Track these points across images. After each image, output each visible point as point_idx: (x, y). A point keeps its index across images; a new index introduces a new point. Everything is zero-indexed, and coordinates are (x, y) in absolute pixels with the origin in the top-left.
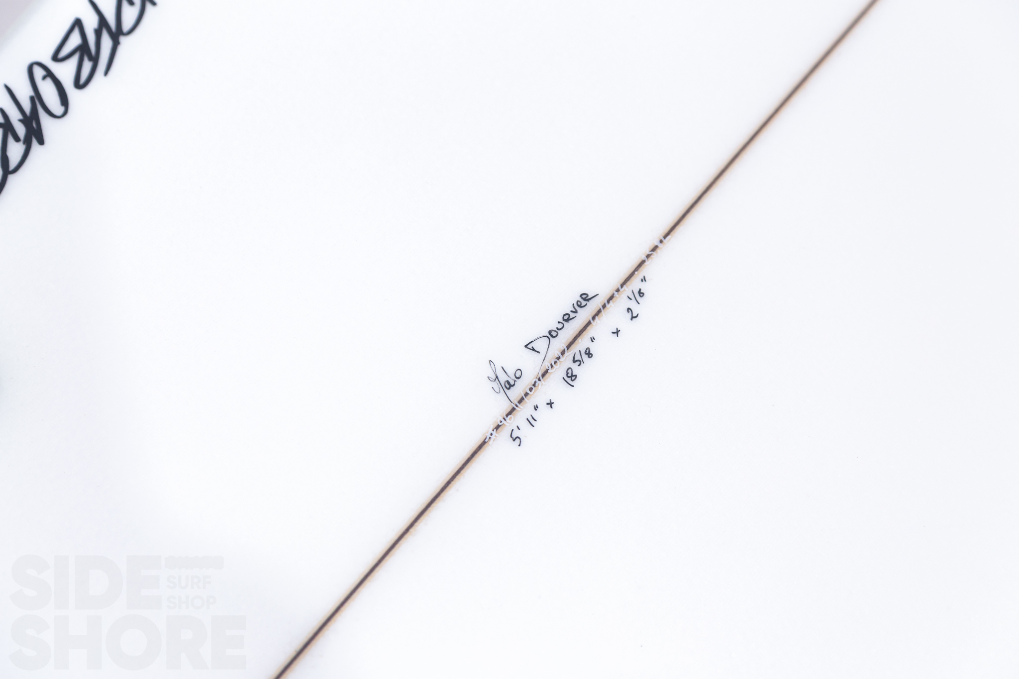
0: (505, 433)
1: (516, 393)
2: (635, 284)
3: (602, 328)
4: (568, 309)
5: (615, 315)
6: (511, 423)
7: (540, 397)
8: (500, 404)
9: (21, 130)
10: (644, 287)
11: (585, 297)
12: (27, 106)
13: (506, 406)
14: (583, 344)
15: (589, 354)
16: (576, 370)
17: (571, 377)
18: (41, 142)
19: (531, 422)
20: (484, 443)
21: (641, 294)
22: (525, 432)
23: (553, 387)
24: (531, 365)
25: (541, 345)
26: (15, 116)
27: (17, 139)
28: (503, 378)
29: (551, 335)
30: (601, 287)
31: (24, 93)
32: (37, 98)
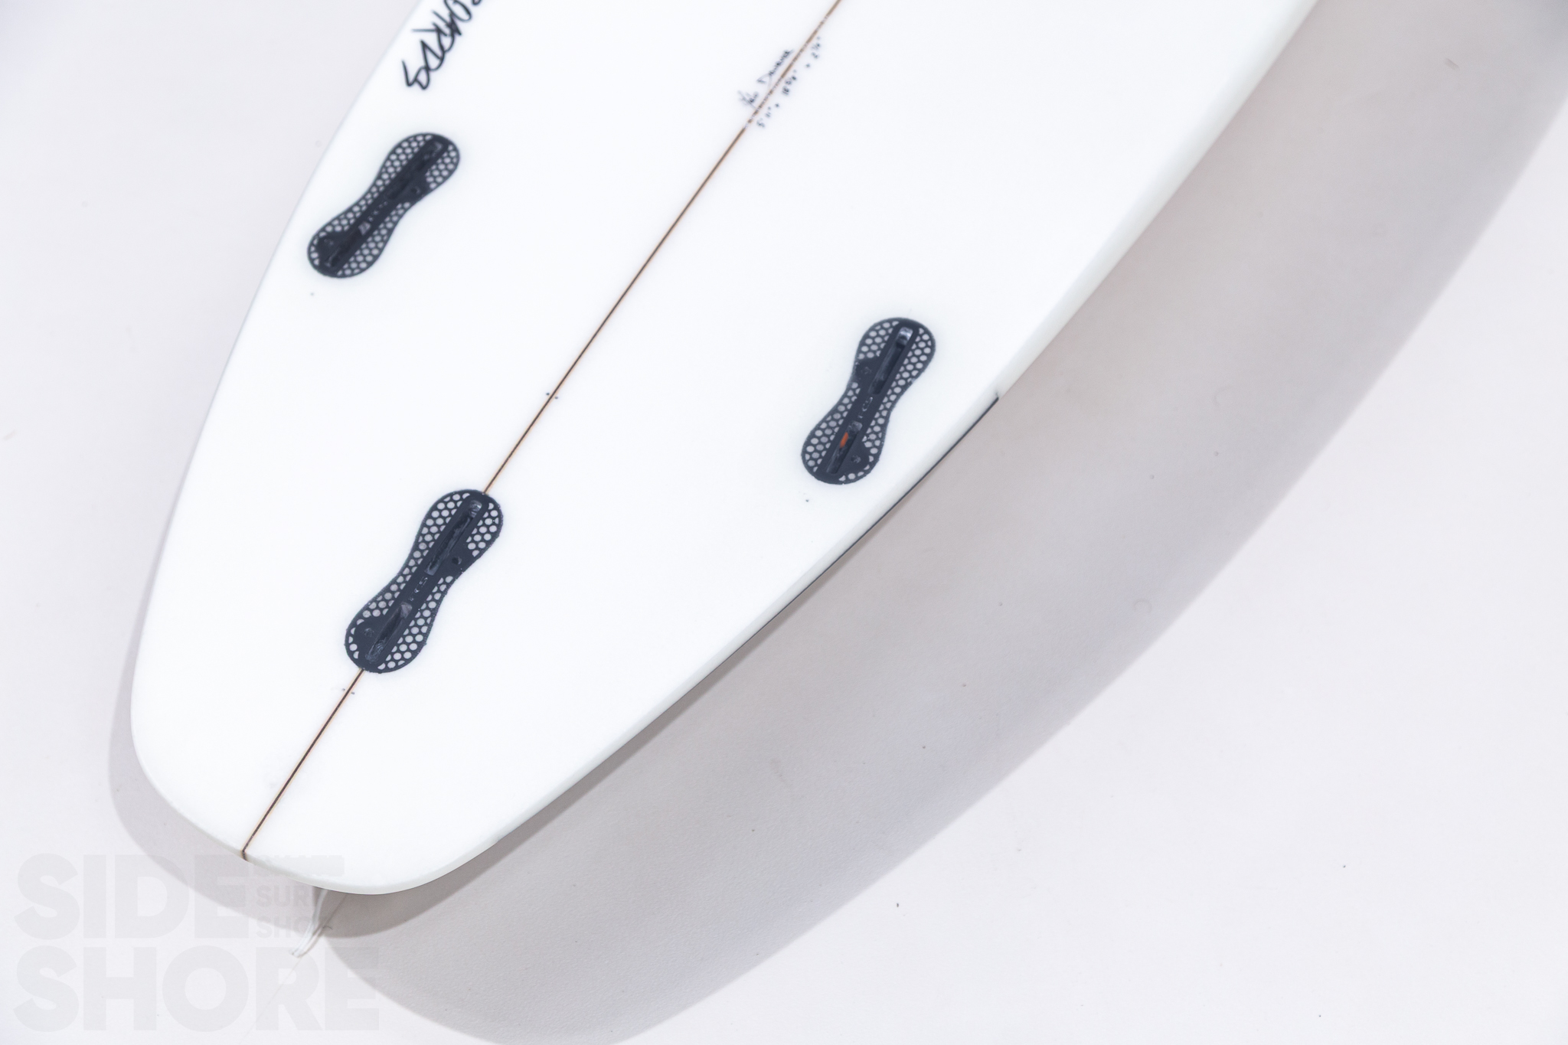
0: (754, 124)
1: (757, 103)
2: (814, 42)
3: (799, 66)
4: (778, 59)
5: (806, 57)
6: (757, 118)
7: (771, 102)
8: (748, 111)
9: (447, 31)
10: (820, 42)
11: (787, 53)
12: (448, 19)
13: (753, 111)
14: (790, 75)
15: (794, 78)
16: (788, 87)
17: (786, 91)
18: (459, 33)
19: (768, 115)
20: (742, 131)
21: (818, 45)
22: (765, 121)
23: (778, 97)
24: (762, 90)
25: (767, 79)
26: (442, 25)
27: (445, 35)
28: (748, 98)
29: (771, 73)
30: (794, 46)
31: (445, 14)
32: (452, 14)
